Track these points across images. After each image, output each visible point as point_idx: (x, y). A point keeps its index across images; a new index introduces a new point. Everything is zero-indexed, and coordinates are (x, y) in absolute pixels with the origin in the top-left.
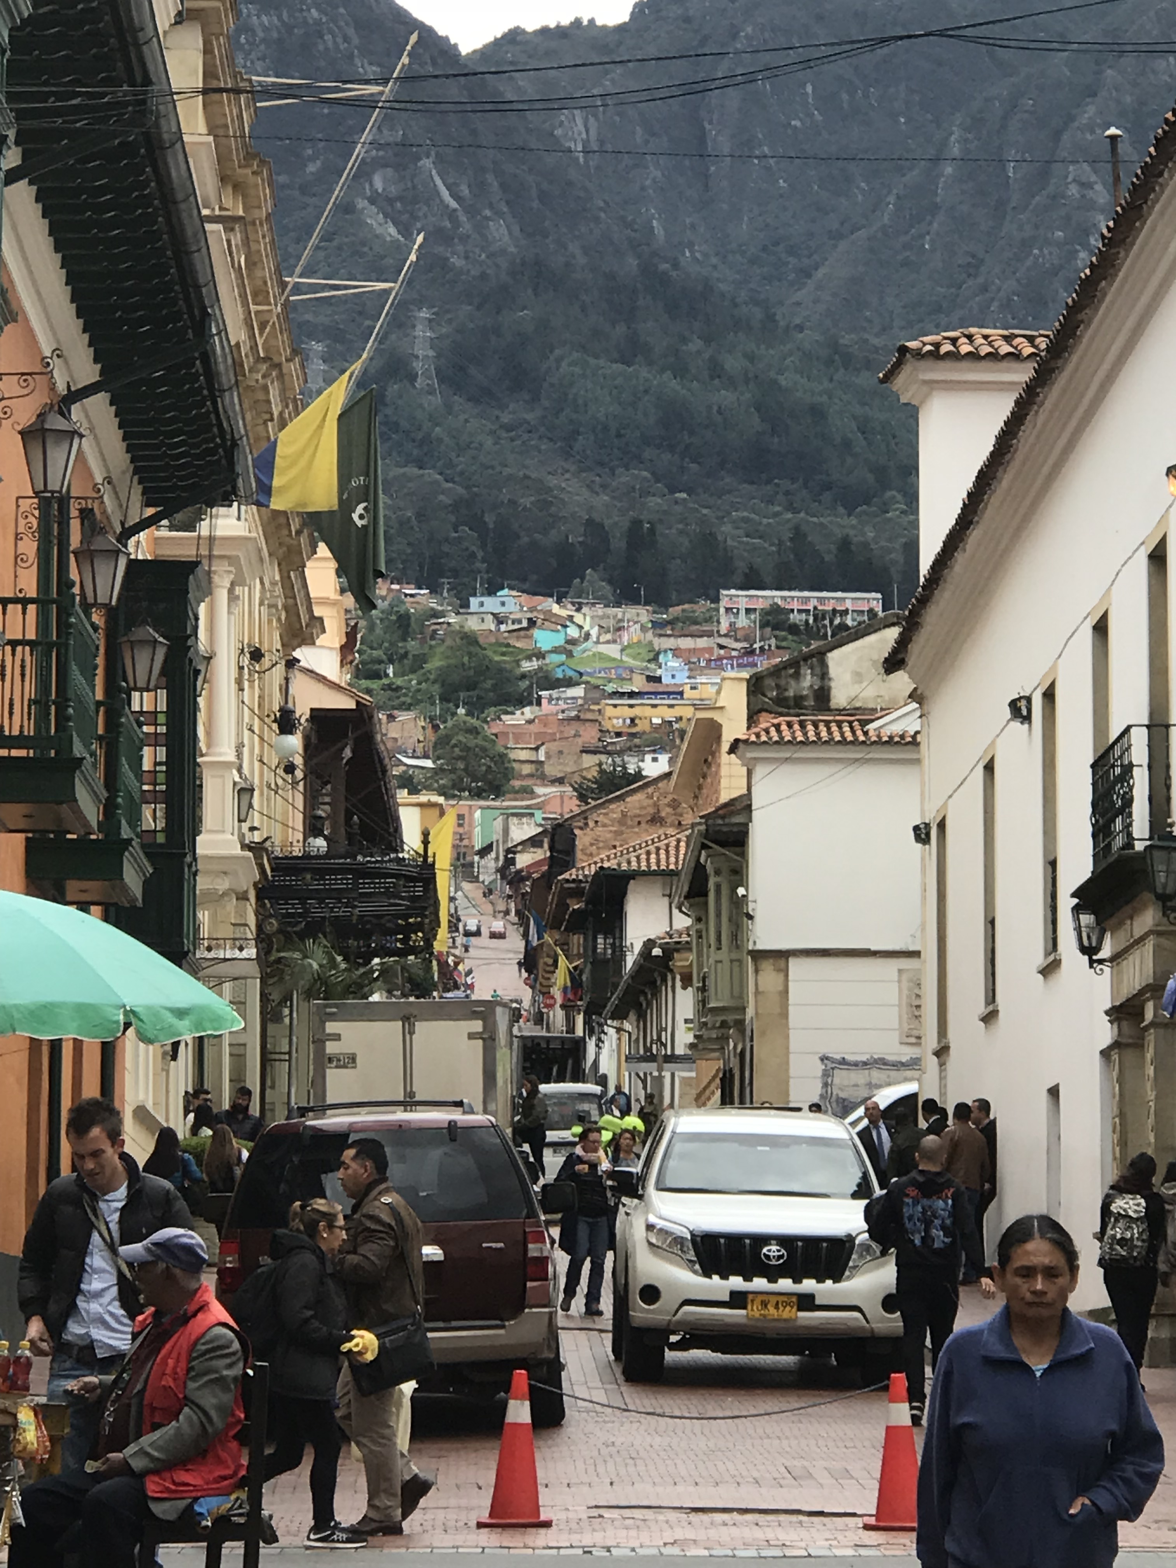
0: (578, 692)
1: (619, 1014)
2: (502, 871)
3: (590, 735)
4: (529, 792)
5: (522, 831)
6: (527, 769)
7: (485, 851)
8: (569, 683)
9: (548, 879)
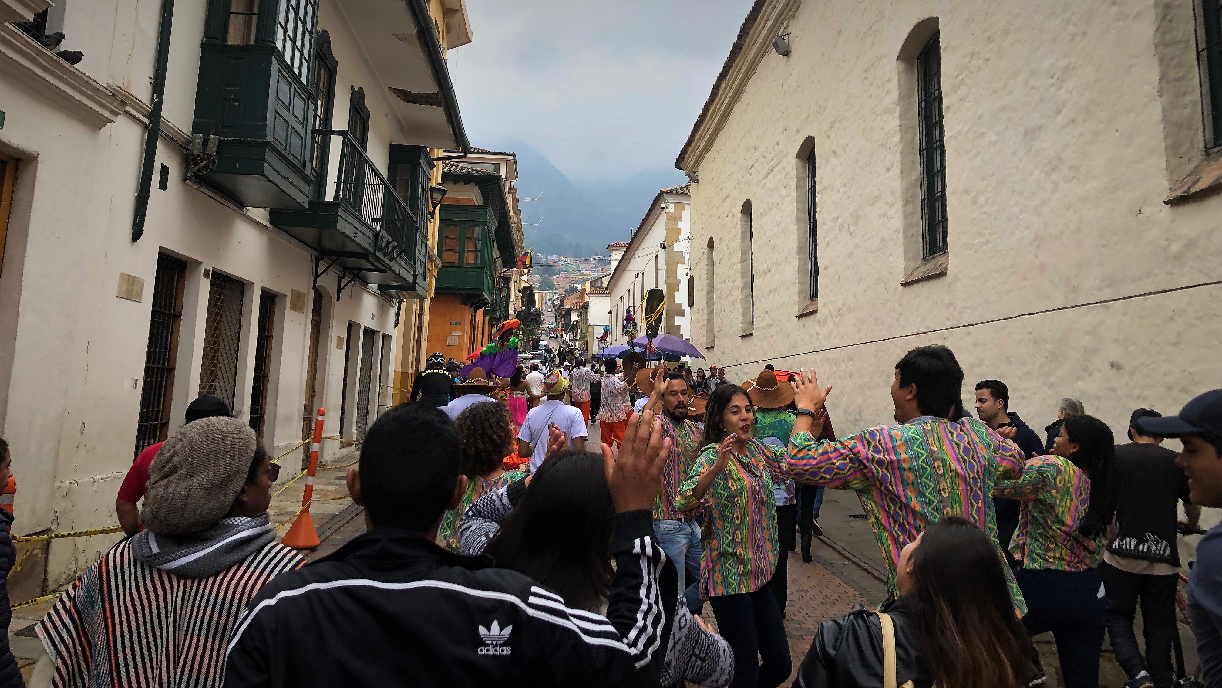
0: (566, 273)
1: (569, 332)
2: (552, 303)
3: (568, 280)
4: (557, 290)
5: (556, 297)
6: (557, 286)
7: (549, 300)
8: (565, 271)
9: (559, 308)
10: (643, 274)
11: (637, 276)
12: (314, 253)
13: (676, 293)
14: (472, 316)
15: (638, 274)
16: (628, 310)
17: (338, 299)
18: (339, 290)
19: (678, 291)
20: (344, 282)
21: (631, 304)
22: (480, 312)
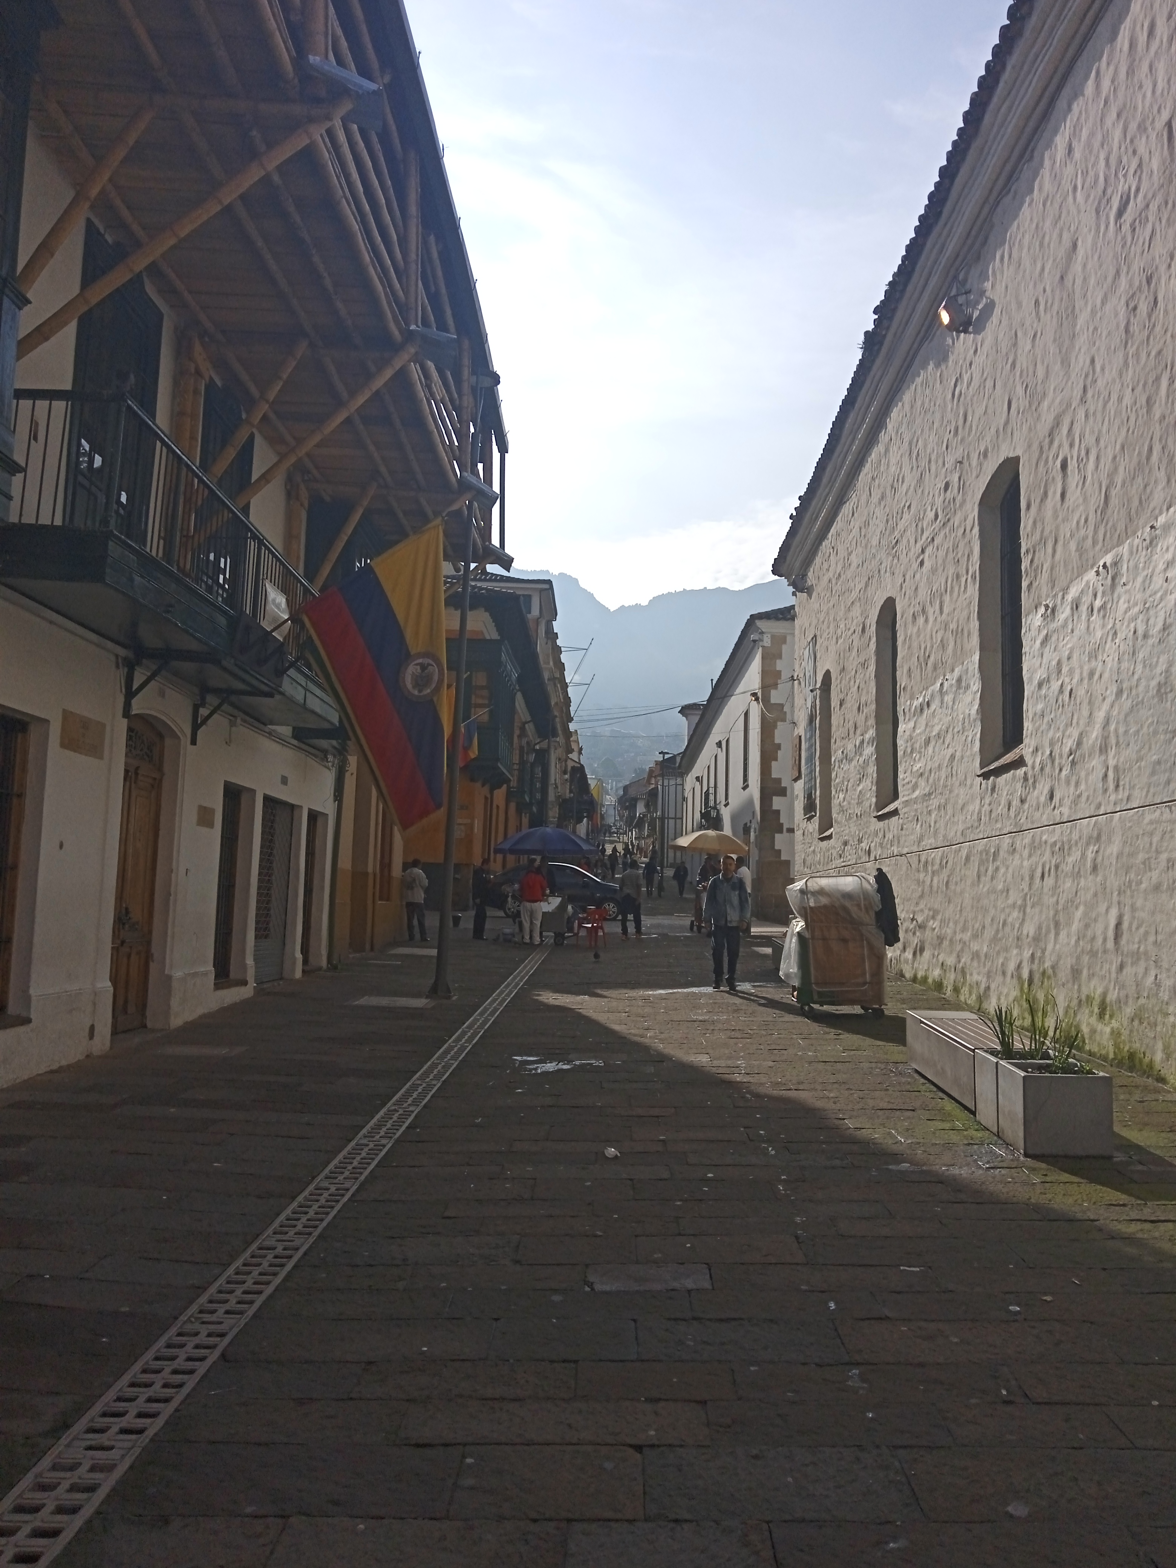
9: (622, 798)
10: (727, 741)
11: (719, 744)
12: (122, 652)
13: (774, 763)
14: (486, 798)
15: (720, 742)
16: (707, 794)
17: (194, 742)
18: (196, 727)
19: (776, 760)
20: (204, 712)
21: (712, 784)
22: (500, 794)
